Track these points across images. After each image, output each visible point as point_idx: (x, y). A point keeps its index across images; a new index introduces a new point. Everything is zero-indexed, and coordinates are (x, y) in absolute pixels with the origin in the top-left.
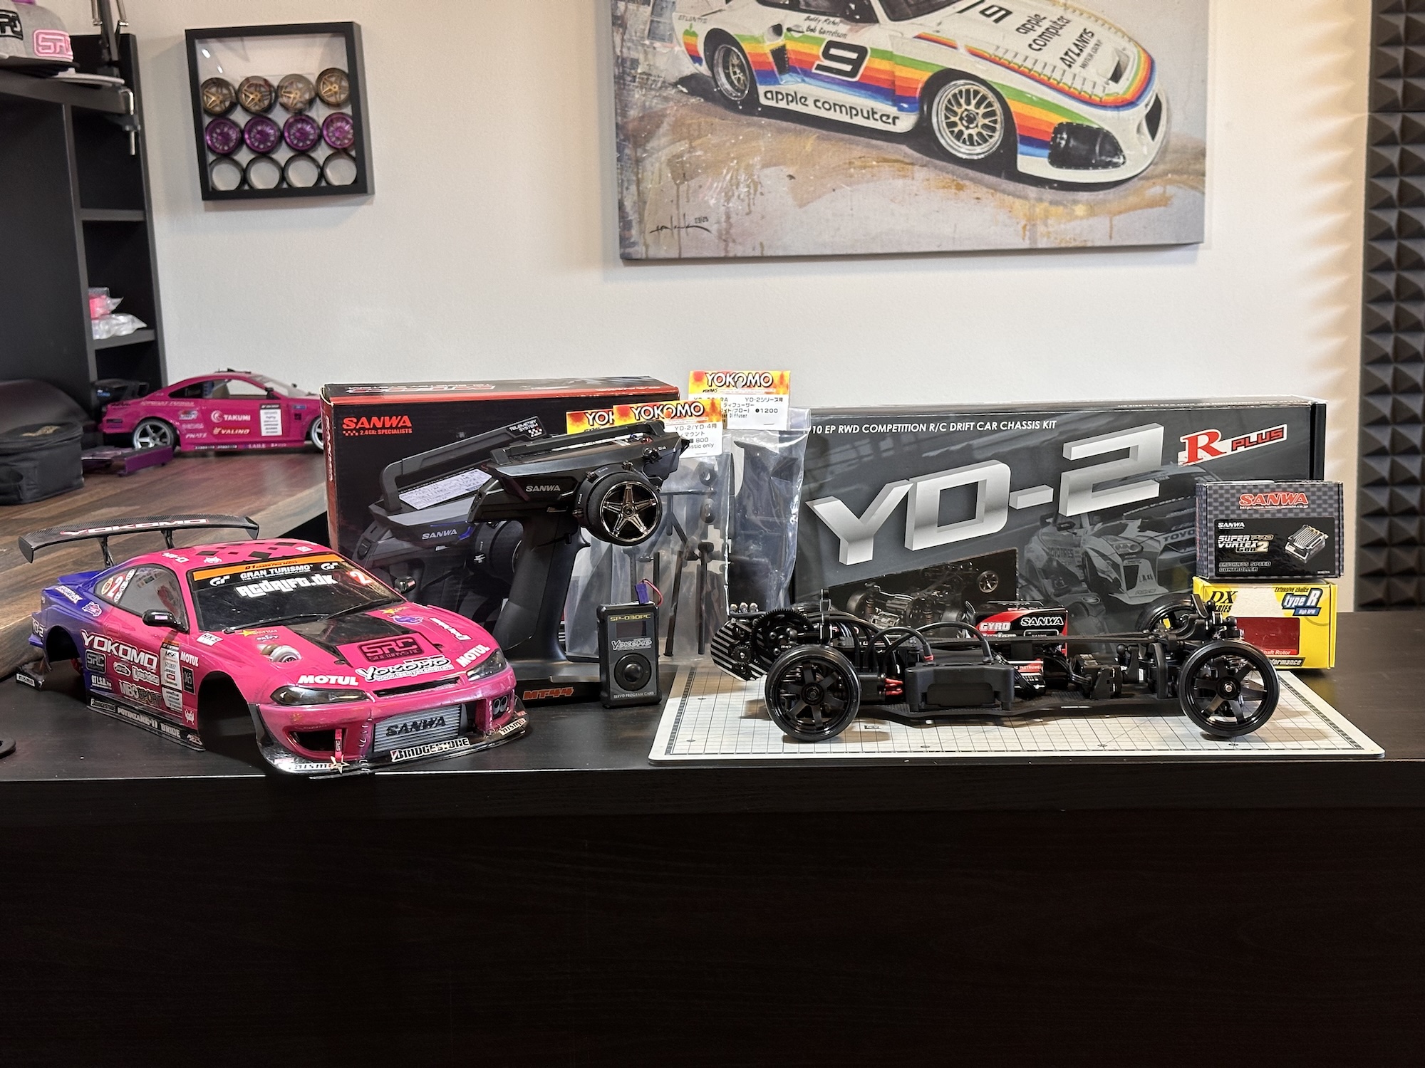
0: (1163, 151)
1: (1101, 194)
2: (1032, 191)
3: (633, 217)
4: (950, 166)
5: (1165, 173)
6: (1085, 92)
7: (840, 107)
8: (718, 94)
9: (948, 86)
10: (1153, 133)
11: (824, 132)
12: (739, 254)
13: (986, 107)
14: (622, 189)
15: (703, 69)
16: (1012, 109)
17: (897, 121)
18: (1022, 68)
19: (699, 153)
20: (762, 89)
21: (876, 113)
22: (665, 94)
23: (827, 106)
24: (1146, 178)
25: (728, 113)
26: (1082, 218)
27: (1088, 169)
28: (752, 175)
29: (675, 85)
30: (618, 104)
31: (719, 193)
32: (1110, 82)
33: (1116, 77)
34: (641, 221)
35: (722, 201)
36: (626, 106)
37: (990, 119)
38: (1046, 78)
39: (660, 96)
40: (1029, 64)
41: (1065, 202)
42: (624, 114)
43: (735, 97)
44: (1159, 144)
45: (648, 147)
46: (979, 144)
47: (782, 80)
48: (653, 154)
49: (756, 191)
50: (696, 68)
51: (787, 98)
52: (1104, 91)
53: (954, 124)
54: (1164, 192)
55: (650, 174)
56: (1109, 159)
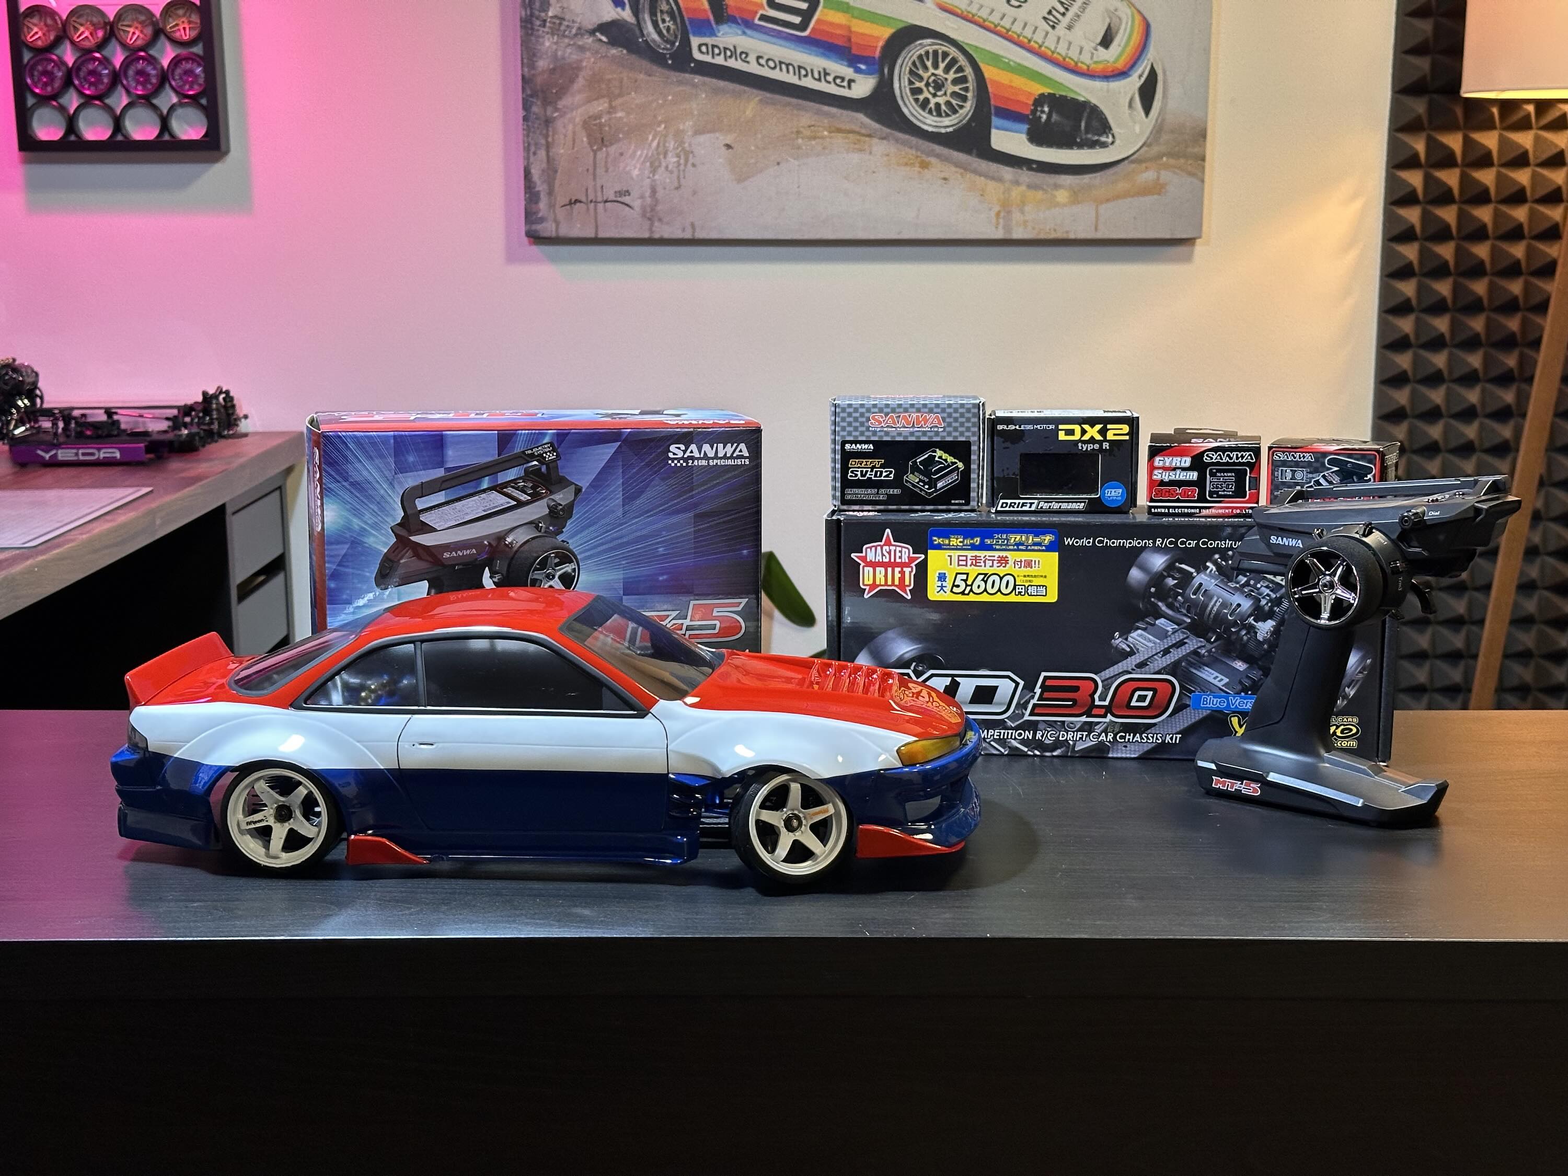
0: (1158, 130)
1: (1086, 179)
2: (1007, 172)
3: (541, 187)
4: (914, 140)
5: (1160, 156)
6: (1070, 58)
7: (788, 65)
8: (643, 45)
9: (913, 45)
10: (1147, 109)
11: (768, 95)
12: (666, 235)
13: (956, 72)
14: (528, 153)
15: (626, 14)
16: (986, 75)
17: (853, 84)
18: (999, 28)
19: (620, 114)
20: (695, 41)
21: (829, 74)
22: (580, 43)
23: (771, 64)
24: (1139, 161)
25: (655, 68)
26: (1065, 205)
27: (1072, 148)
28: (682, 142)
29: (592, 32)
30: (525, 52)
31: (644, 162)
32: (1099, 47)
33: (1106, 41)
34: (550, 193)
35: (647, 172)
36: (534, 55)
37: (961, 86)
38: (1026, 40)
39: (574, 44)
40: (1006, 23)
41: (1045, 187)
42: (532, 66)
43: (663, 49)
44: (1154, 121)
45: (560, 104)
46: (947, 115)
47: (719, 31)
48: (565, 113)
49: (687, 161)
50: (618, 13)
51: (725, 53)
52: (1092, 58)
53: (918, 91)
54: (1158, 178)
55: (562, 137)
56: (1096, 138)
